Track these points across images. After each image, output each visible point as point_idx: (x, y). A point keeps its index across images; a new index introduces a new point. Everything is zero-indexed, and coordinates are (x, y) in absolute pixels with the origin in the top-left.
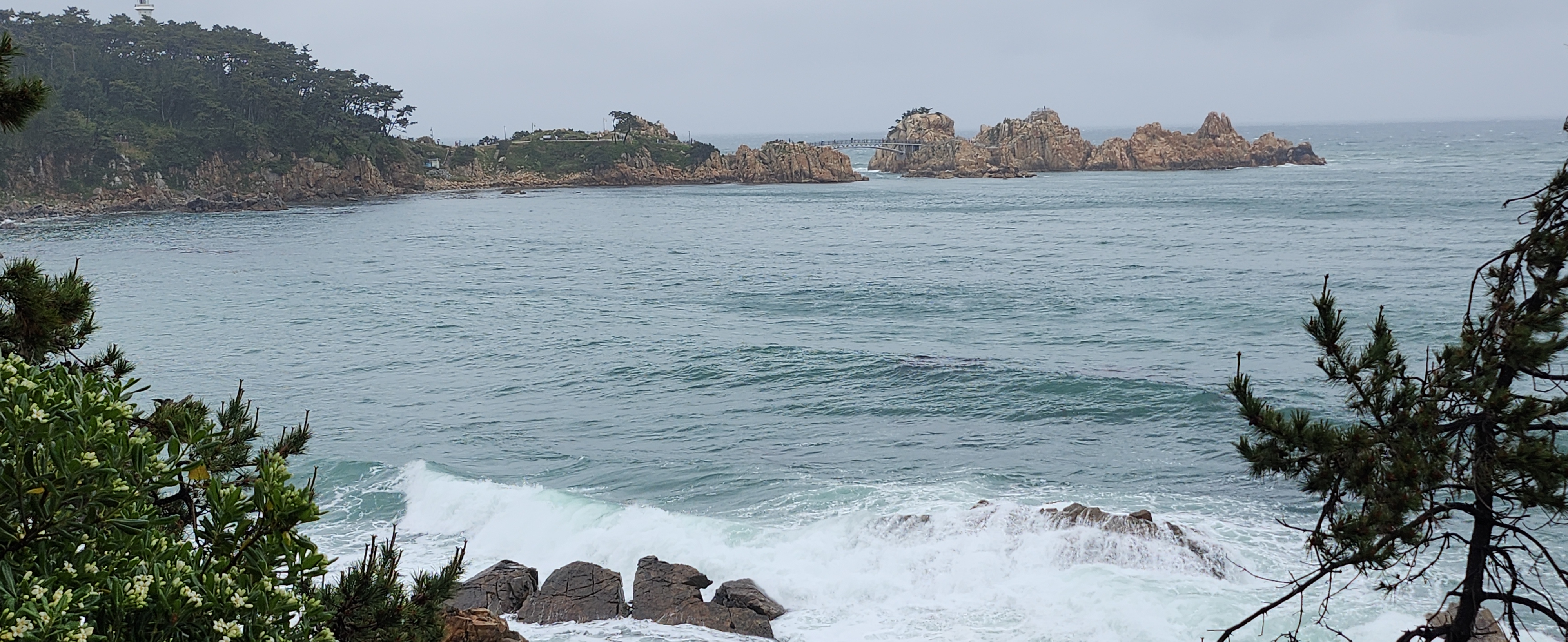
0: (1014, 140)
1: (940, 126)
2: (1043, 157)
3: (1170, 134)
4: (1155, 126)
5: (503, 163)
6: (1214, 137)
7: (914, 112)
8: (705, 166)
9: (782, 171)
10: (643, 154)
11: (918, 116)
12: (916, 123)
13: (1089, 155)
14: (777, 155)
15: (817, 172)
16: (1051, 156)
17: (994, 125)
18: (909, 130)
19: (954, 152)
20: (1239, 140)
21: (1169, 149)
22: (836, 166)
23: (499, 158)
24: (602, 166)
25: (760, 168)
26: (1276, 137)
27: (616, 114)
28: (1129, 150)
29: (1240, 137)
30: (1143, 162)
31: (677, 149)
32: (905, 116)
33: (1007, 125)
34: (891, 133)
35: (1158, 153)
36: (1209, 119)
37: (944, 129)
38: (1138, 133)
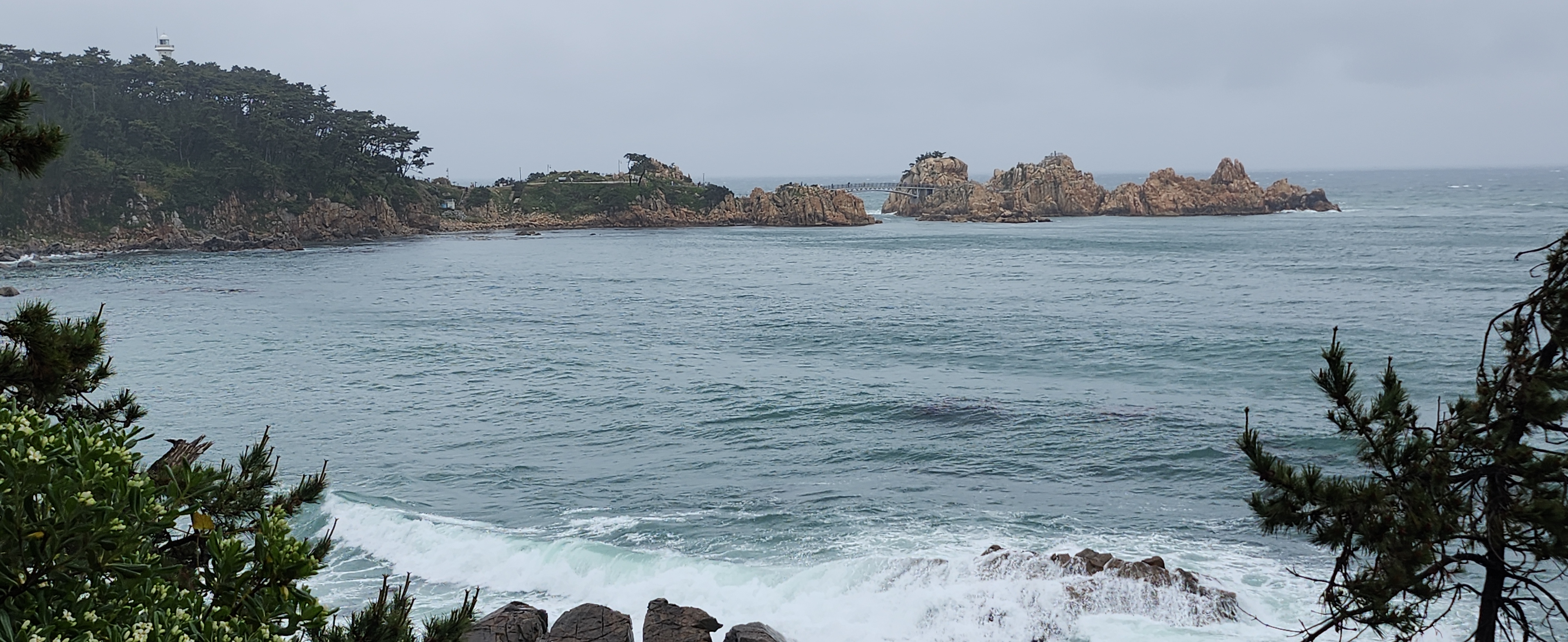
0: (1028, 185)
1: (954, 170)
2: (1056, 201)
3: (1183, 180)
4: (1169, 171)
5: (518, 204)
6: (1228, 183)
7: (927, 157)
8: (719, 208)
9: (796, 214)
10: (658, 196)
11: (931, 160)
12: (930, 167)
13: (1102, 200)
14: (790, 198)
15: (830, 215)
16: (1064, 201)
17: (1008, 170)
18: (922, 174)
19: (968, 196)
20: (1252, 186)
21: (1182, 194)
22: (849, 209)
23: (514, 199)
24: (616, 207)
25: (774, 211)
26: (1289, 183)
27: (631, 157)
28: (1142, 195)
29: (1254, 184)
30: (1157, 207)
31: (692, 192)
32: (919, 160)
33: (1020, 169)
34: (904, 177)
35: (1171, 198)
36: (1222, 166)
37: (957, 173)
38: (1151, 179)
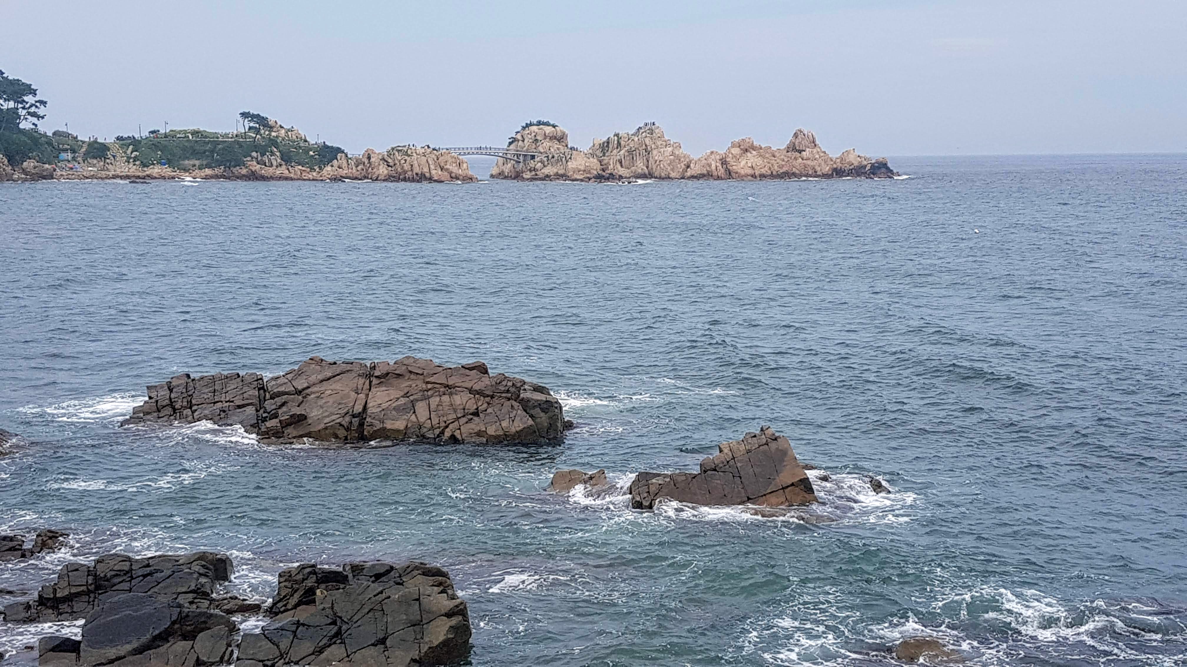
0: (622, 152)
1: (555, 138)
2: (647, 167)
3: (761, 148)
4: (747, 140)
6: (800, 152)
7: (531, 124)
8: (332, 166)
9: (405, 172)
11: (534, 128)
12: (533, 134)
14: (399, 158)
15: (436, 173)
16: (654, 167)
17: (605, 139)
18: (526, 142)
19: (567, 162)
20: (822, 154)
21: (759, 161)
26: (857, 153)
27: (245, 115)
28: (724, 162)
29: (825, 152)
30: (736, 173)
31: (307, 151)
32: (524, 128)
33: (616, 138)
34: (510, 143)
35: (750, 165)
36: (796, 135)
37: (559, 141)
38: (732, 147)
